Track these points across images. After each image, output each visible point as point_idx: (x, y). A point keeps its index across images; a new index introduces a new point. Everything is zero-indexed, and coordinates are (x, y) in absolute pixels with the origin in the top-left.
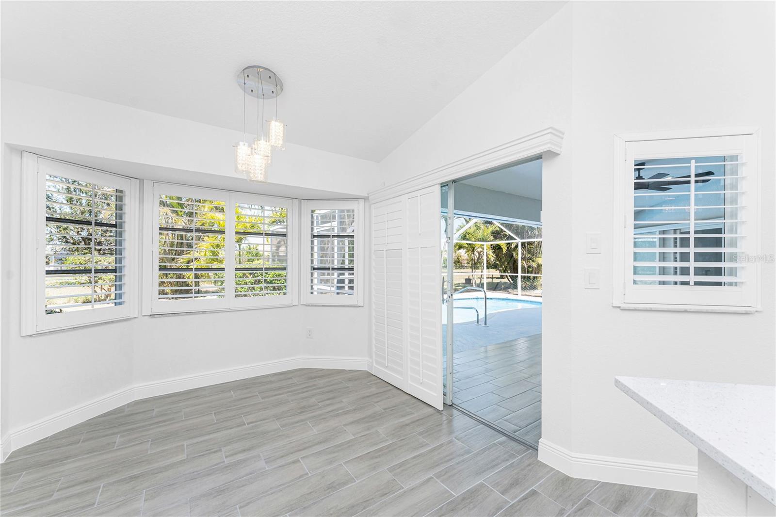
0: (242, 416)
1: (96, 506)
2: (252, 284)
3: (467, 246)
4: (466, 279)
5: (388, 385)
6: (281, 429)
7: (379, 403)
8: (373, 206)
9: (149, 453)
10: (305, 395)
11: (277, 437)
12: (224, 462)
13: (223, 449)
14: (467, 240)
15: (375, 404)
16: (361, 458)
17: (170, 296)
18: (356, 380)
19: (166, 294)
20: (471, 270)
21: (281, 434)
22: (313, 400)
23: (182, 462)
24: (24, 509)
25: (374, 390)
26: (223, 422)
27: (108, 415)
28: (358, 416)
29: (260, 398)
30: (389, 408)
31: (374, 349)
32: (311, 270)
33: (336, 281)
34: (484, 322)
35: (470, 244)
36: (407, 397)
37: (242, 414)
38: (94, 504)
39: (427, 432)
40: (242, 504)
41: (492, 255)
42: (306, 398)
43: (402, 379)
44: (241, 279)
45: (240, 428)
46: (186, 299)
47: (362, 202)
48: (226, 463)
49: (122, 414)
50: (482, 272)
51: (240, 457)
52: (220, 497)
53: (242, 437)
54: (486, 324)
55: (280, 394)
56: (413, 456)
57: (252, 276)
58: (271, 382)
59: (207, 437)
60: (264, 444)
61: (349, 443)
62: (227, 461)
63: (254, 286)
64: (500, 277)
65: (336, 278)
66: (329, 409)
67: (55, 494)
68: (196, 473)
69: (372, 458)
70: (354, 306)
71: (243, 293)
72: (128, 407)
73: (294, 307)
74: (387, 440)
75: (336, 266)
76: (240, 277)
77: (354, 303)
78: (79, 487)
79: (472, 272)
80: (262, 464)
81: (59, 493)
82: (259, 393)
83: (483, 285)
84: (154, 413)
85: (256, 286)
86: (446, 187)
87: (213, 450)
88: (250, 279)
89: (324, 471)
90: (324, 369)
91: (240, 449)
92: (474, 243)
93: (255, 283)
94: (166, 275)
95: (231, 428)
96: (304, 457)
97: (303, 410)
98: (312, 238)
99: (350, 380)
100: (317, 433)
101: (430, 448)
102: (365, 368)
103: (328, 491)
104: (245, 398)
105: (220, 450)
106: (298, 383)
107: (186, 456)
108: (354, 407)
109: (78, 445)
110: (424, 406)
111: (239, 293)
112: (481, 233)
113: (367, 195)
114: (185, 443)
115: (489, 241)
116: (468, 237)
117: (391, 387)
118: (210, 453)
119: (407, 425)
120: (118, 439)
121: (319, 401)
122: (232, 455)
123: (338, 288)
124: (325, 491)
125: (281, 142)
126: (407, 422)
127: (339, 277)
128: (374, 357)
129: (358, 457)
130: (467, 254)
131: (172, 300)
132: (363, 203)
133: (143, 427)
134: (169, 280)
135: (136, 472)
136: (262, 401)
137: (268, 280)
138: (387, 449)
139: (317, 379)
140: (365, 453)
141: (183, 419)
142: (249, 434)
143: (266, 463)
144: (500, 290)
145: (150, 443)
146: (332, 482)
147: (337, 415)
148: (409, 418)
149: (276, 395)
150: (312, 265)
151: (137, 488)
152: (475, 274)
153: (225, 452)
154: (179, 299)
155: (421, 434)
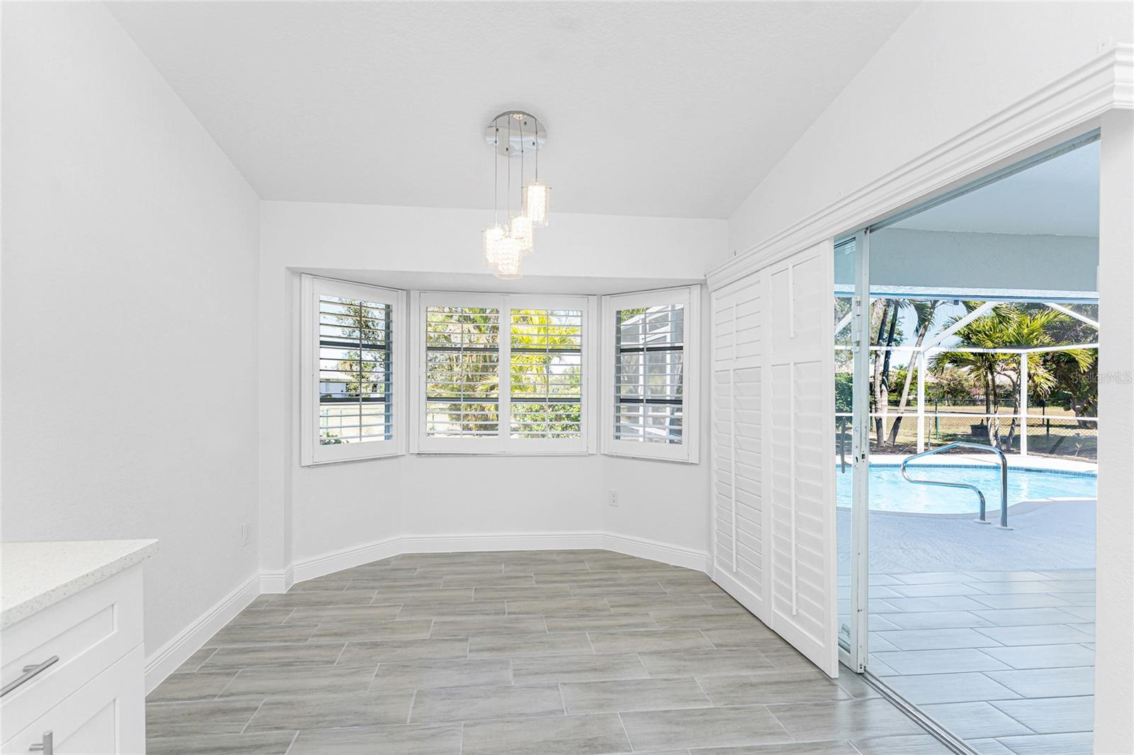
0: (505, 601)
1: (335, 665)
2: (551, 421)
3: (972, 358)
4: (973, 427)
5: (738, 605)
6: (548, 633)
7: (710, 633)
8: (714, 295)
9: (397, 620)
10: (596, 590)
11: (537, 643)
12: (466, 657)
13: (471, 640)
14: (975, 345)
15: (702, 632)
16: (651, 716)
17: (474, 432)
18: (681, 584)
19: (470, 429)
20: (985, 407)
21: (545, 639)
22: (605, 601)
23: (423, 642)
24: (284, 646)
25: (708, 607)
26: (481, 602)
27: (374, 566)
28: (667, 644)
29: (534, 582)
30: (726, 646)
31: (715, 539)
32: (617, 402)
33: (668, 421)
34: (1000, 519)
35: (981, 355)
36: (769, 635)
37: (506, 598)
38: (335, 662)
39: (790, 709)
40: (468, 722)
41: (1047, 375)
42: (595, 595)
43: (760, 599)
44: (537, 414)
45: (497, 617)
46: (491, 437)
47: (696, 291)
48: (468, 659)
49: (387, 567)
50: (1015, 412)
51: (486, 656)
52: (448, 701)
53: (497, 630)
54: (1004, 523)
55: (561, 582)
56: (748, 745)
57: (551, 409)
58: (554, 562)
59: (458, 619)
60: (519, 648)
61: (638, 684)
62: (471, 656)
63: (554, 422)
64: (1077, 424)
65: (668, 417)
66: (624, 621)
67: (310, 639)
68: (432, 661)
69: (670, 722)
70: (683, 463)
71: (540, 433)
72: (395, 560)
73: (590, 457)
74: (706, 700)
75: (668, 396)
76: (536, 411)
77: (683, 458)
78: (327, 638)
79: (988, 412)
80: (509, 674)
81: (314, 639)
82: (535, 574)
83: (1019, 442)
84: (416, 574)
85: (557, 423)
86: (853, 244)
87: (459, 637)
88: (550, 414)
89: (587, 715)
90: (634, 558)
91: (488, 645)
92: (992, 351)
93: (556, 419)
94: (471, 406)
95: (488, 614)
96: (565, 684)
97: (586, 612)
98: (617, 353)
99: (671, 582)
100: (595, 653)
101: (788, 742)
102: (702, 568)
103: (584, 749)
104: (516, 577)
105: (466, 640)
106: (590, 571)
107: (429, 634)
108: (664, 629)
109: (342, 592)
110: (800, 659)
111: (535, 432)
112: (1011, 330)
113: (704, 278)
114: (434, 619)
115: (1036, 346)
116: (974, 339)
117: (741, 610)
118: (455, 640)
119: (752, 685)
120: (375, 595)
121: (612, 604)
122: (478, 651)
123: (672, 432)
124: (580, 747)
125: (542, 215)
126: (754, 680)
127: (672, 414)
128: (715, 552)
129: (647, 713)
130: (973, 375)
131: (476, 437)
132: (699, 290)
133: (400, 587)
134: (473, 412)
135: (378, 638)
136: (536, 586)
137: (572, 416)
138: (701, 715)
139: (618, 571)
140: (659, 709)
141: (441, 588)
142: (506, 628)
143: (514, 675)
144: (1073, 453)
145: (401, 608)
146: (595, 738)
147: (632, 635)
148: (759, 673)
149: (556, 582)
150: (618, 395)
151: (373, 659)
152: (996, 416)
153: (470, 644)
154: (483, 437)
155: (776, 709)
